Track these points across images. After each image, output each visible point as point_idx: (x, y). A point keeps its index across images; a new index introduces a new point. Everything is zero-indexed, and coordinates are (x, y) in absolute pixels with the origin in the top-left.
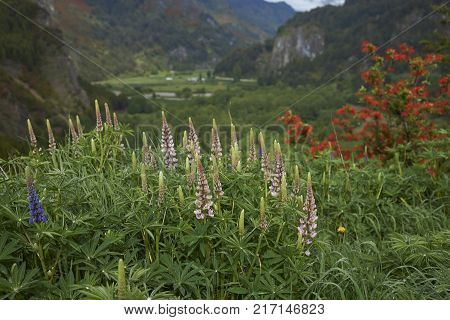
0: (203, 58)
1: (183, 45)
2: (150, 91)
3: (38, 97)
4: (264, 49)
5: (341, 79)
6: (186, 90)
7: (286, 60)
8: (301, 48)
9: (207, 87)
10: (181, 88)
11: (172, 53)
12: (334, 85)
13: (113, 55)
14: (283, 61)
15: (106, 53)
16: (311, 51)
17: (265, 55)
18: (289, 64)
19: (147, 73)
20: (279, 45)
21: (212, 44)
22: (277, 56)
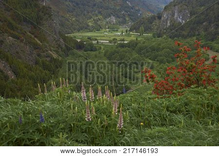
0: (124, 22)
1: (114, 16)
2: (96, 39)
3: (39, 42)
4: (156, 18)
5: (198, 35)
6: (114, 39)
7: (169, 24)
8: (177, 18)
9: (126, 38)
10: (112, 38)
11: (108, 20)
12: (195, 38)
13: (77, 20)
14: (166, 25)
15: (74, 19)
16: (182, 19)
17: (157, 21)
18: (170, 26)
19: (94, 30)
20: (165, 16)
21: (129, 15)
22: (164, 22)
